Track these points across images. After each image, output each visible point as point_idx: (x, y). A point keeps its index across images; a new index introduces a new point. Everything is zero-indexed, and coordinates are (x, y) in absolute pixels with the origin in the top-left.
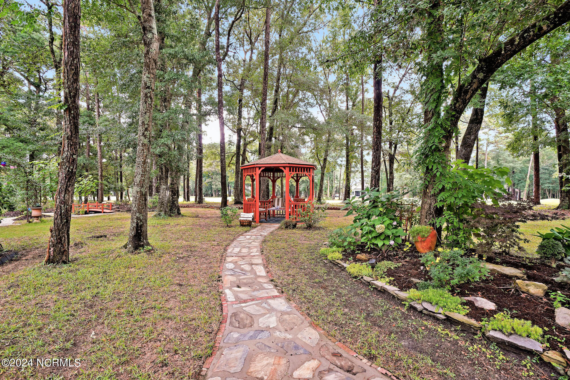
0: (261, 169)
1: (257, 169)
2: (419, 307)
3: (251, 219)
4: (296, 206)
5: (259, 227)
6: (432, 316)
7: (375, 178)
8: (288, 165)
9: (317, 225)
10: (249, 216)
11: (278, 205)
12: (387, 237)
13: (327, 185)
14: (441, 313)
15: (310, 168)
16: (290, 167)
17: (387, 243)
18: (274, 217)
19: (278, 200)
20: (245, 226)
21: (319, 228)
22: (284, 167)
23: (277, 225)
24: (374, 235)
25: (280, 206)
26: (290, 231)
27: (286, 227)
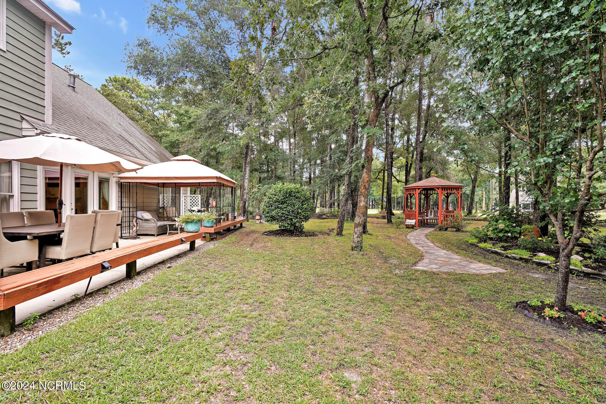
0: (420, 190)
1: (417, 190)
2: (509, 256)
3: (414, 224)
4: (447, 216)
5: (419, 230)
6: (515, 259)
7: (506, 197)
8: (441, 187)
9: (464, 229)
10: (412, 222)
11: (431, 215)
12: (507, 232)
13: (482, 196)
14: (518, 256)
15: (458, 188)
16: (442, 188)
17: (506, 235)
18: (427, 224)
19: (431, 211)
20: (410, 228)
21: (463, 231)
22: (438, 188)
23: (433, 229)
24: (498, 230)
25: (432, 216)
26: (442, 232)
27: (440, 230)
